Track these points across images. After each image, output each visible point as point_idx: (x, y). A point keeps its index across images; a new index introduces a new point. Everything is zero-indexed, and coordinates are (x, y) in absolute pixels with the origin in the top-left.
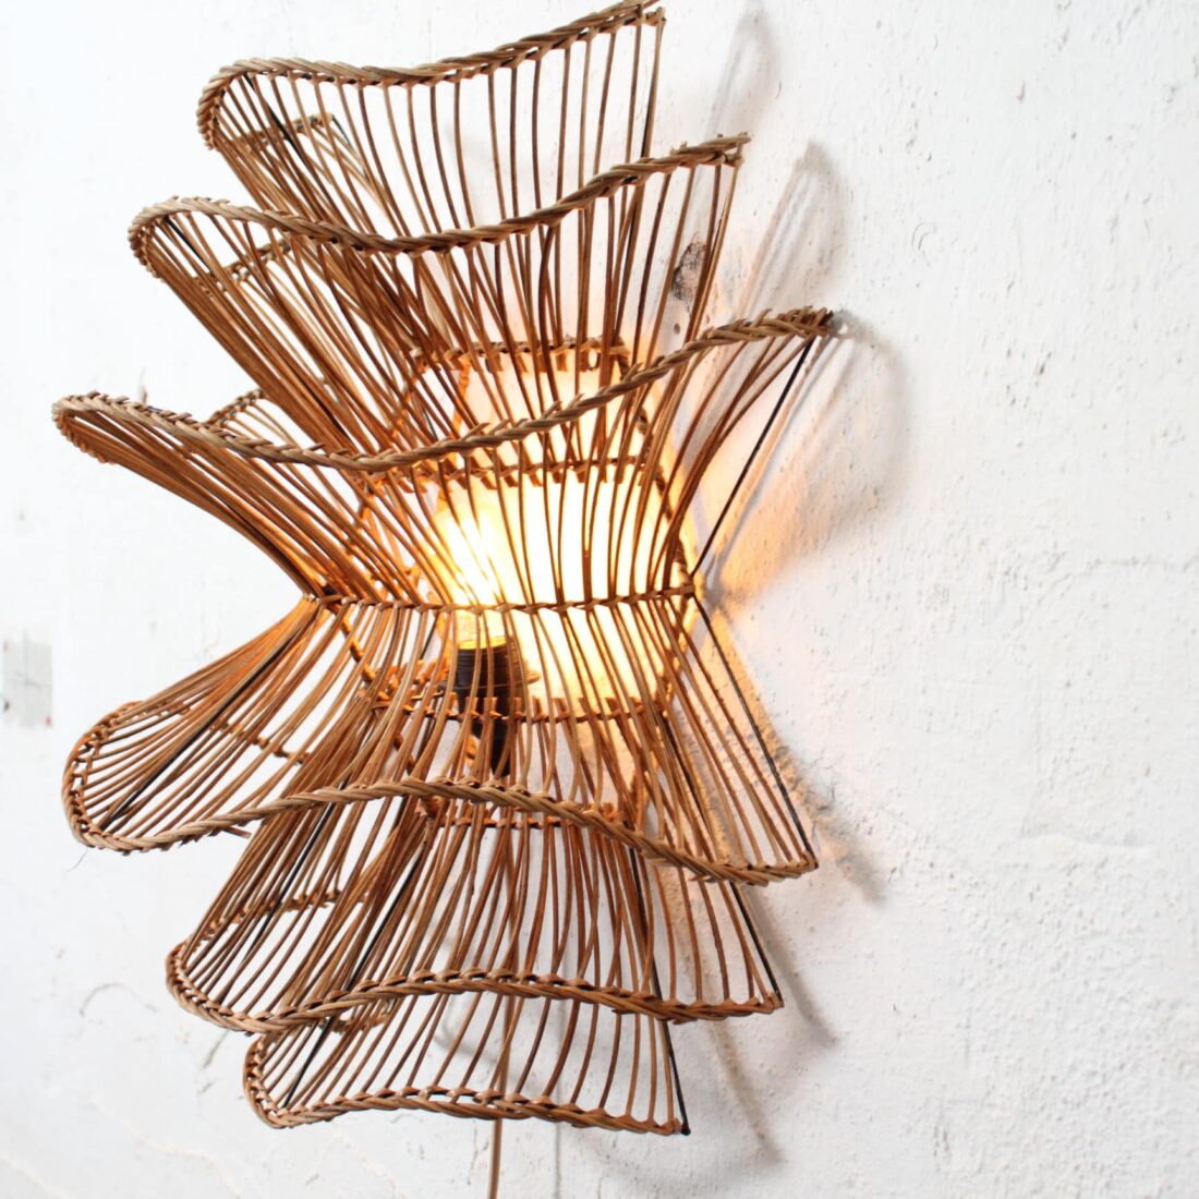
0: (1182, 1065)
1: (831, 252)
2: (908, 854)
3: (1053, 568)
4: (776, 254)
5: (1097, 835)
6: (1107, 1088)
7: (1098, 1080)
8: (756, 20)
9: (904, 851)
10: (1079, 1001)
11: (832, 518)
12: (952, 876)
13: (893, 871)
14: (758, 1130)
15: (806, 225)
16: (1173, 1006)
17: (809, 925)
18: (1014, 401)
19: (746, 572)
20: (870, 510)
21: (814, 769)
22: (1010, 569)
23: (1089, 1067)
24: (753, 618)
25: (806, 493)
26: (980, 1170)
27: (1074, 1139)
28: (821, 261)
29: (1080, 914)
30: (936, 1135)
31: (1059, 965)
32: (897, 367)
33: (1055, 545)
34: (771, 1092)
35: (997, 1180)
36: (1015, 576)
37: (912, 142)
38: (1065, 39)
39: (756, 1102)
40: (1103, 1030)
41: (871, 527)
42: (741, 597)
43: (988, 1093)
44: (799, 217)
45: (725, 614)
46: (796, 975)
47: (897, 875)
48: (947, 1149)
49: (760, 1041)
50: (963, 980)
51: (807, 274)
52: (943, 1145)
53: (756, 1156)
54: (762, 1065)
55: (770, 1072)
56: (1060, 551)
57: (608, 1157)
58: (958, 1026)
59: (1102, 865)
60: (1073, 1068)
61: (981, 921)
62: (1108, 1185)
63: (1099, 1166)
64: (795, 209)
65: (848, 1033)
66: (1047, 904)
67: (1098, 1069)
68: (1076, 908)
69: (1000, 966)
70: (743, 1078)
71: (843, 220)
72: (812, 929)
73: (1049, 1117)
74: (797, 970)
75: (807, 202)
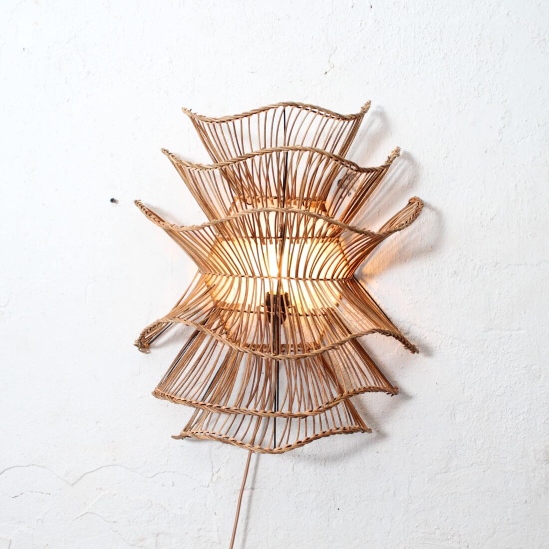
0: (534, 379)
1: (413, 182)
2: (442, 342)
3: (495, 266)
4: (390, 180)
5: (509, 329)
6: (511, 389)
7: (509, 388)
8: (381, 113)
9: (441, 341)
10: (502, 370)
11: (413, 253)
12: (459, 346)
13: (437, 347)
14: (377, 429)
15: (402, 173)
16: (531, 366)
17: (401, 367)
18: (483, 226)
19: (374, 269)
20: (429, 251)
21: (403, 323)
22: (481, 267)
23: (506, 385)
24: (377, 282)
25: (402, 246)
26: (467, 420)
27: (500, 404)
28: (409, 184)
29: (503, 349)
30: (451, 414)
31: (496, 362)
32: (439, 214)
33: (497, 260)
34: (383, 417)
35: (473, 421)
36: (482, 268)
37: (446, 157)
38: (501, 140)
39: (376, 422)
40: (510, 376)
41: (429, 256)
42: (371, 276)
43: (471, 399)
44: (400, 171)
45: (364, 281)
46: (395, 382)
47: (438, 348)
48: (454, 417)
49: (378, 404)
50: (462, 372)
51: (403, 187)
52: (453, 417)
53: (376, 437)
54: (379, 411)
55: (383, 412)
56: (498, 262)
57: (299, 456)
58: (461, 384)
59: (511, 336)
60: (500, 387)
61: (469, 355)
62: (511, 413)
63: (508, 409)
64: (398, 169)
65: (417, 394)
66: (492, 348)
67: (509, 385)
68: (502, 348)
69: (476, 366)
70: (370, 416)
71: (418, 174)
72: (403, 368)
73: (492, 401)
74: (395, 380)
75: (402, 167)
